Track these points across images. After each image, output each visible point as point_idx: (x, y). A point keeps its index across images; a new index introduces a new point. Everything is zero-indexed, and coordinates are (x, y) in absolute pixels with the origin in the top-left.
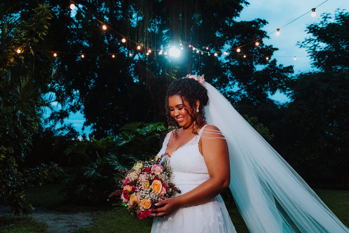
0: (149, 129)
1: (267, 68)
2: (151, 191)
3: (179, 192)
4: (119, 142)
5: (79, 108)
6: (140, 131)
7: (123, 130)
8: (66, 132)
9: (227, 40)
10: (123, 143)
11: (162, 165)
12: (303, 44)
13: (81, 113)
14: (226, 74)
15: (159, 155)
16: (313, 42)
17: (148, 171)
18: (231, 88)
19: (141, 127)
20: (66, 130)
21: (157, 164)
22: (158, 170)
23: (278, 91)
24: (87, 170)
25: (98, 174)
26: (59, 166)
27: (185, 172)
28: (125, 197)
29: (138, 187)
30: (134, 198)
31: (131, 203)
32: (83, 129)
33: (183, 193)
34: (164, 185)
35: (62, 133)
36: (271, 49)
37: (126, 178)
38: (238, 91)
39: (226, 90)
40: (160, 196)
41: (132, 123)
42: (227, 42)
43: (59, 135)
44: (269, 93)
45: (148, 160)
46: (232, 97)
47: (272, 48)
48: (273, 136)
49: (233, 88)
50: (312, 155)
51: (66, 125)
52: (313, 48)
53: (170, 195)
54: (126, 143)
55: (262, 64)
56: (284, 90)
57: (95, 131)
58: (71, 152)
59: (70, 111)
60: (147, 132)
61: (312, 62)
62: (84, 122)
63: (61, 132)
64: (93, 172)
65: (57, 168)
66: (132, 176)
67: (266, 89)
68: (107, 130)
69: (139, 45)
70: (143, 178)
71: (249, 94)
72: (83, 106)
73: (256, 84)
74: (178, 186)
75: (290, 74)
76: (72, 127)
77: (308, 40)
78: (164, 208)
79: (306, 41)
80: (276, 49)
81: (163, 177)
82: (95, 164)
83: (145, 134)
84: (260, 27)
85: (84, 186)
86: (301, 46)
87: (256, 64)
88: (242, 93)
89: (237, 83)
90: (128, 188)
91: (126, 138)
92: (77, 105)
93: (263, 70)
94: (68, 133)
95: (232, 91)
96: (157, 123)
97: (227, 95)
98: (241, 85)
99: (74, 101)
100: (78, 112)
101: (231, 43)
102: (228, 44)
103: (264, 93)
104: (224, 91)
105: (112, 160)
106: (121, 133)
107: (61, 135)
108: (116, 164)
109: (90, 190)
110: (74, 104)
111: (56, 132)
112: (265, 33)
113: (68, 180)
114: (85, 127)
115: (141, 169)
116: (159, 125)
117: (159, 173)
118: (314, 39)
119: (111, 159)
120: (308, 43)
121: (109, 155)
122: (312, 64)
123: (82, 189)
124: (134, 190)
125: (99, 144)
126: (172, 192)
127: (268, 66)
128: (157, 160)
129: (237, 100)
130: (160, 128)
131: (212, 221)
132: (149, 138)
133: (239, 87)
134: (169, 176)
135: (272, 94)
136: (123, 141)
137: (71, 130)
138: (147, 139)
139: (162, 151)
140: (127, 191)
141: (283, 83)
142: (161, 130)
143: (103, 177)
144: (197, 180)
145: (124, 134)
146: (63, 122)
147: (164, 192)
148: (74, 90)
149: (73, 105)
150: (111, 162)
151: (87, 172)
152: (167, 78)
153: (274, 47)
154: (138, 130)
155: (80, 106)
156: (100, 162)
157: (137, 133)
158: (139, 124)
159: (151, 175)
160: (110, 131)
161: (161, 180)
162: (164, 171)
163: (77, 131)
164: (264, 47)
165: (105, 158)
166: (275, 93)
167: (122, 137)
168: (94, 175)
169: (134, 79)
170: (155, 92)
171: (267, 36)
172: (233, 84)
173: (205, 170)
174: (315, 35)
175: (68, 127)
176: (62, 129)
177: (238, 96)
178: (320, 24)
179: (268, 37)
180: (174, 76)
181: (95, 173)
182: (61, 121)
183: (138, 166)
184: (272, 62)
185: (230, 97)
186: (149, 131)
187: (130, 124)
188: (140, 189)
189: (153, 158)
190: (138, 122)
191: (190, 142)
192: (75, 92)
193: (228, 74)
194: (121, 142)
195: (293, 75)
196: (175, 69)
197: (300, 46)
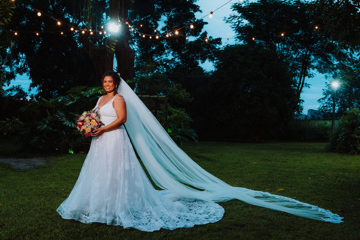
0: (92, 92)
1: (198, 39)
2: (91, 124)
3: (104, 125)
4: (66, 102)
5: (25, 71)
6: (85, 93)
7: (70, 93)
8: (14, 93)
9: (164, 11)
10: (70, 103)
11: (96, 113)
12: (229, 20)
13: (28, 75)
14: (163, 43)
15: (95, 109)
16: (237, 18)
17: (89, 115)
18: (167, 56)
19: (85, 90)
20: (15, 91)
21: (94, 112)
22: (94, 115)
23: (207, 61)
24: (40, 124)
25: (49, 128)
26: (20, 120)
27: (107, 116)
28: (79, 127)
29: (85, 123)
30: (83, 127)
31: (82, 130)
32: (30, 90)
33: (106, 125)
34: (96, 122)
35: (11, 94)
36: (201, 23)
37: (79, 119)
38: (172, 59)
39: (162, 57)
40: (95, 126)
41: (77, 87)
42: (165, 14)
43: (8, 95)
44: (200, 61)
45: (89, 111)
46: (168, 64)
47: (203, 22)
48: (193, 99)
49: (168, 57)
50: (229, 115)
51: (15, 87)
52: (237, 24)
53: (100, 126)
54: (72, 103)
55: (193, 36)
56: (212, 59)
57: (40, 92)
58: (25, 110)
59: (17, 73)
60: (90, 94)
61: (236, 36)
62: (31, 84)
63: (10, 92)
64: (45, 126)
65: (18, 121)
66: (82, 118)
67: (197, 58)
68: (53, 91)
69: (84, 30)
70: (87, 119)
71: (182, 61)
72: (29, 69)
73: (188, 53)
74: (103, 122)
75: (218, 45)
76: (20, 88)
77: (233, 17)
78: (97, 133)
79: (231, 18)
80: (206, 23)
81: (97, 118)
82: (46, 120)
83: (88, 96)
84: (193, 2)
85: (37, 137)
86: (228, 21)
87: (189, 35)
88: (176, 60)
89: (171, 52)
90: (80, 123)
91: (72, 99)
92: (23, 68)
93: (195, 41)
94: (17, 94)
95: (167, 59)
96: (99, 87)
97: (163, 62)
98: (174, 53)
99: (20, 63)
100: (25, 74)
101: (168, 15)
102: (165, 15)
103: (195, 61)
104: (161, 58)
105: (61, 117)
106: (68, 94)
107: (10, 95)
108: (64, 120)
109: (43, 140)
110: (21, 67)
111: (5, 92)
112: (198, 7)
113: (23, 133)
114: (32, 88)
115: (86, 115)
116: (100, 88)
117: (94, 117)
118: (238, 16)
119: (60, 115)
120: (233, 19)
121: (58, 113)
122: (235, 38)
123: (36, 140)
124: (83, 124)
125: (49, 104)
126: (100, 125)
127: (200, 38)
128: (93, 111)
129: (171, 67)
130: (101, 92)
131: (119, 136)
132: (91, 100)
133: (173, 56)
134: (99, 118)
135: (202, 63)
136: (70, 101)
137: (19, 91)
138: (90, 100)
139: (96, 107)
140: (80, 124)
141: (212, 53)
142: (102, 93)
143: (53, 130)
144: (112, 120)
145: (70, 96)
146: (10, 83)
147: (97, 124)
148: (20, 53)
149: (19, 67)
150: (60, 119)
151: (40, 126)
152: (107, 49)
153: (204, 21)
154: (83, 93)
155: (27, 68)
156: (50, 119)
157: (81, 95)
158: (84, 87)
159: (90, 117)
160: (55, 92)
161: (95, 119)
162: (97, 116)
163: (25, 92)
164: (196, 20)
165: (55, 115)
166: (205, 62)
167: (68, 98)
168: (46, 128)
169: (78, 44)
170: (97, 61)
171: (199, 10)
172: (168, 53)
173: (115, 115)
174: (239, 12)
175: (16, 88)
176: (11, 90)
177: (172, 63)
178: (243, 3)
179: (201, 11)
180: (113, 48)
181: (47, 127)
182: (7, 82)
183: (85, 113)
184: (203, 34)
185: (166, 64)
186: (92, 94)
187: (76, 87)
188: (86, 124)
189: (92, 110)
190: (82, 86)
191: (109, 102)
192: (22, 55)
193: (164, 43)
194: (69, 103)
195: (221, 46)
196: (114, 42)
197: (226, 21)
